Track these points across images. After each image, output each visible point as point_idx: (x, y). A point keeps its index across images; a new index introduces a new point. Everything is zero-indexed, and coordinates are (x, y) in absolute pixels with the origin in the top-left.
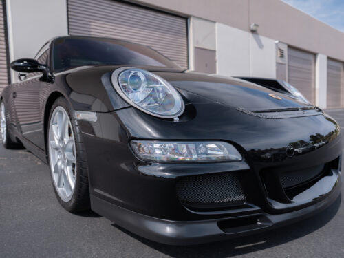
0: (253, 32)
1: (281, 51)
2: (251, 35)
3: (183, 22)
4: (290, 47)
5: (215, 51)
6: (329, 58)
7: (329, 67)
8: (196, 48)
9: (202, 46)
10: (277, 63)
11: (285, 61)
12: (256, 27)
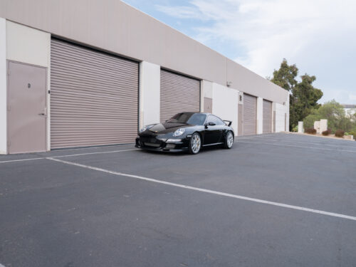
0: (228, 86)
1: (241, 97)
2: (227, 88)
3: (197, 82)
4: (245, 94)
5: (211, 99)
6: (264, 100)
7: (264, 106)
8: (205, 98)
9: (207, 96)
10: (239, 105)
11: (242, 103)
12: (230, 84)
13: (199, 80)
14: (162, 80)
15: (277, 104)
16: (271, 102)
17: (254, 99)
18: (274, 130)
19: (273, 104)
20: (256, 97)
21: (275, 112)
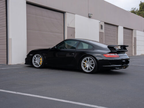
0: (90, 17)
1: (101, 26)
2: (87, 19)
3: (61, 15)
4: (105, 23)
5: (75, 28)
6: (124, 28)
7: (124, 33)
9: (70, 26)
10: (100, 32)
11: (103, 31)
12: (91, 15)
13: (63, 13)
14: (28, 13)
15: (137, 31)
16: (132, 30)
17: (116, 28)
18: (135, 53)
19: (134, 31)
20: (117, 26)
21: (135, 38)
